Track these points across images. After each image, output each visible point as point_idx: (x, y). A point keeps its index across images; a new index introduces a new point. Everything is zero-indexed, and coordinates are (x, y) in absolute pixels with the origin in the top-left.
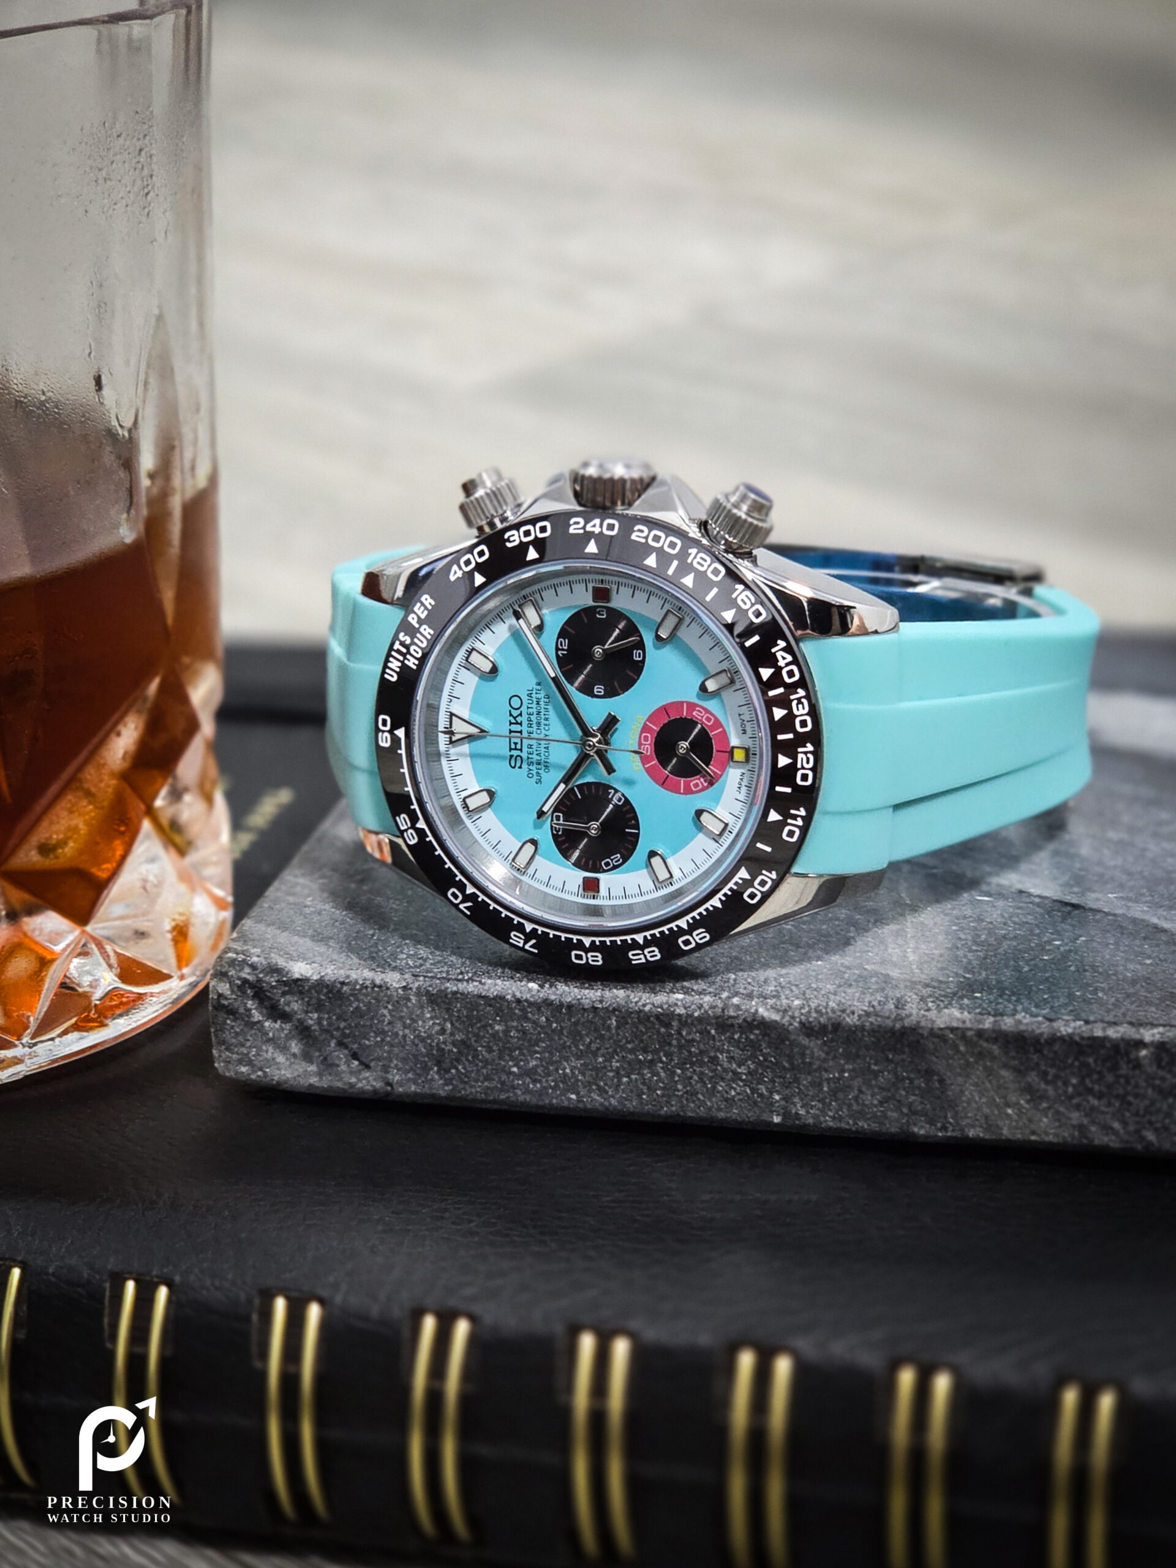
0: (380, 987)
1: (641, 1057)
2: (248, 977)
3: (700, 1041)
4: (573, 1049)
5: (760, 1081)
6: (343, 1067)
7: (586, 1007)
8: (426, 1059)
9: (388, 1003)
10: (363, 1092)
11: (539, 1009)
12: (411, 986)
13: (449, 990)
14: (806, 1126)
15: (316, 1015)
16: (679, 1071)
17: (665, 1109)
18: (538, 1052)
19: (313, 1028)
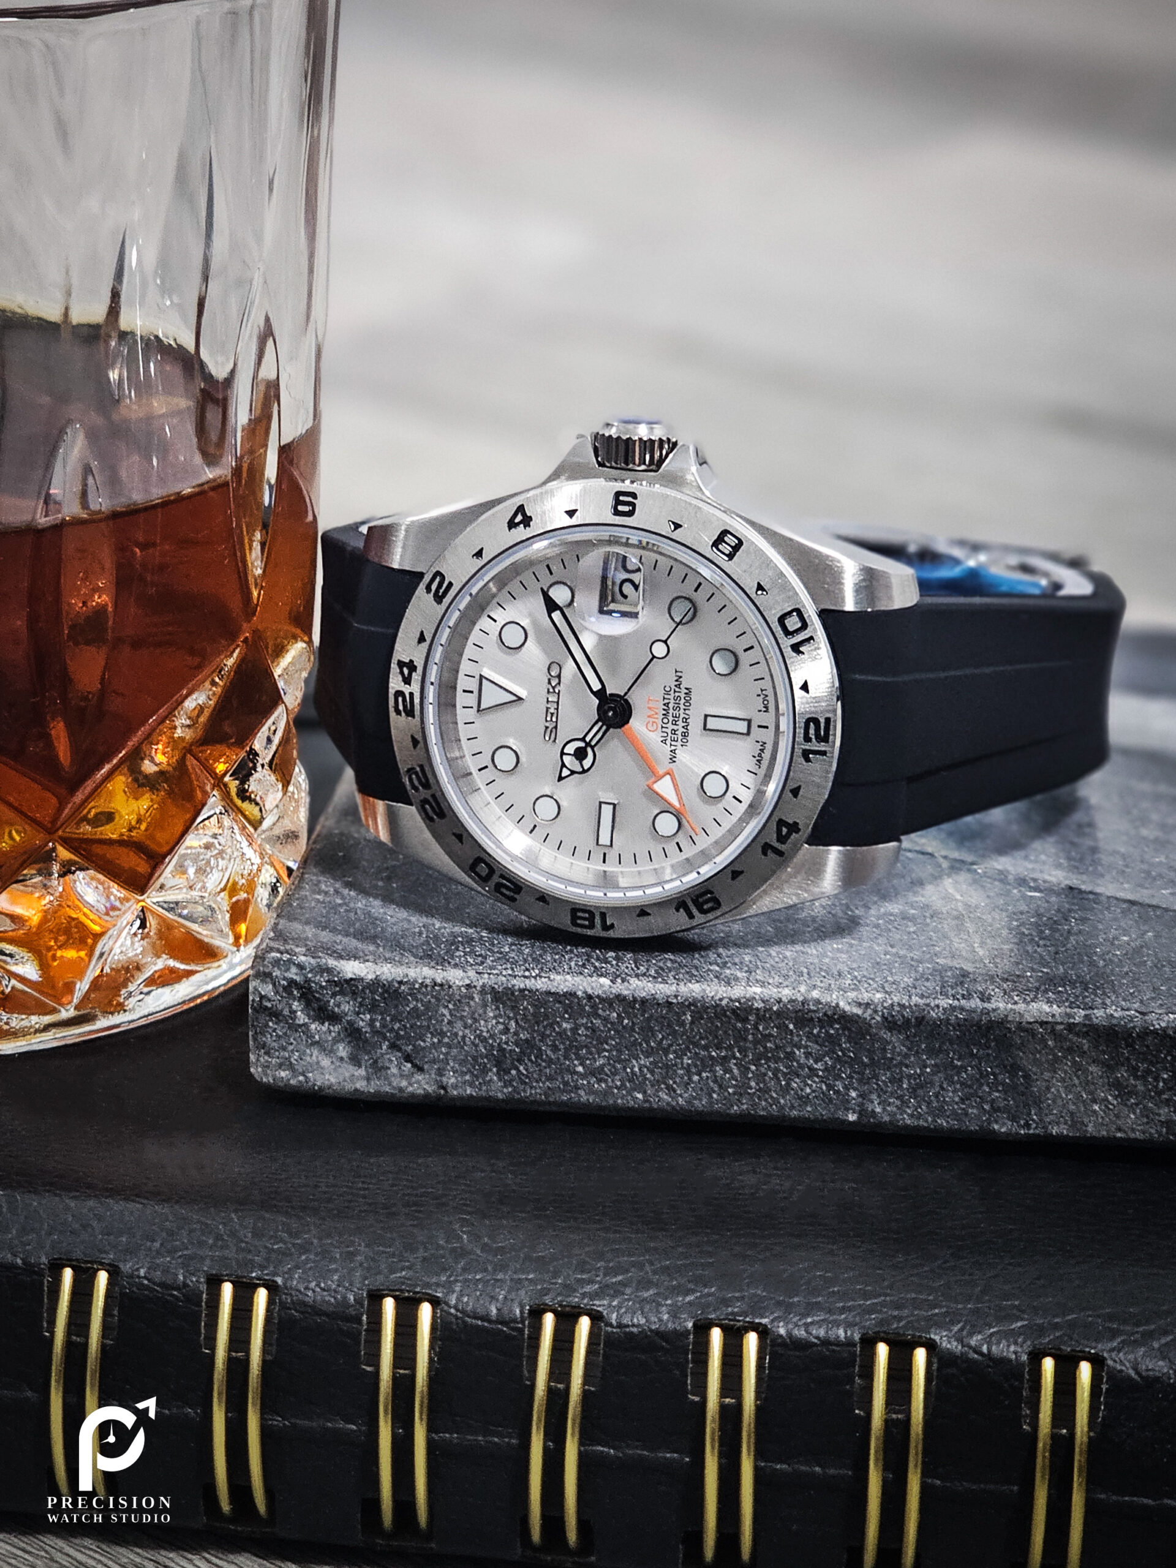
0: (441, 985)
1: (713, 1053)
2: (295, 977)
3: (776, 1037)
4: (644, 1045)
5: (838, 1077)
6: (394, 1070)
7: (660, 1002)
8: (485, 1060)
9: (449, 1002)
10: (413, 1095)
11: (611, 1005)
12: (475, 984)
13: (517, 987)
14: (880, 1125)
15: (368, 1016)
16: (753, 1068)
17: (735, 1108)
18: (607, 1051)
19: (364, 1030)
